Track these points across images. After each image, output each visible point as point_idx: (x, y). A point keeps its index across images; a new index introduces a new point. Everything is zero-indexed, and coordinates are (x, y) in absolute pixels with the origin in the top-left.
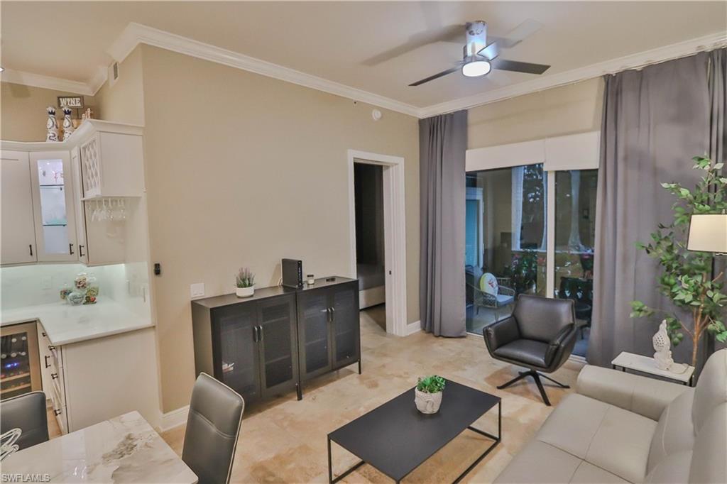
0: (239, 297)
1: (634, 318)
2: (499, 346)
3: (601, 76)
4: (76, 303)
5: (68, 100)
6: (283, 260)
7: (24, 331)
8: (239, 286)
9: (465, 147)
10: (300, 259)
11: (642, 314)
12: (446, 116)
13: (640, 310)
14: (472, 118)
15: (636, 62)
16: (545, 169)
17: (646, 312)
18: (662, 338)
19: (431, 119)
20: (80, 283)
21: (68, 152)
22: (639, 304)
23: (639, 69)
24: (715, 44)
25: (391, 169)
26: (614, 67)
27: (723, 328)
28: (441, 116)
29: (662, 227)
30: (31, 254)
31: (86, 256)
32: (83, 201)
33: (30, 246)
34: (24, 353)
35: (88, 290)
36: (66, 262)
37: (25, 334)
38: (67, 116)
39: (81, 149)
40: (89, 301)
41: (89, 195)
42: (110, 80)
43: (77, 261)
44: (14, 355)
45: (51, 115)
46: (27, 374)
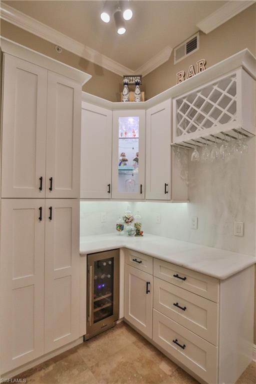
4: (129, 235)
5: (131, 78)
7: (112, 257)
20: (129, 219)
21: (144, 110)
30: (109, 192)
31: (169, 193)
32: (172, 146)
33: (109, 185)
34: (109, 276)
35: (135, 225)
36: (132, 199)
37: (112, 259)
38: (137, 86)
39: (174, 101)
40: (139, 233)
41: (179, 140)
42: (175, 58)
43: (144, 200)
44: (103, 276)
45: (126, 86)
46: (110, 295)
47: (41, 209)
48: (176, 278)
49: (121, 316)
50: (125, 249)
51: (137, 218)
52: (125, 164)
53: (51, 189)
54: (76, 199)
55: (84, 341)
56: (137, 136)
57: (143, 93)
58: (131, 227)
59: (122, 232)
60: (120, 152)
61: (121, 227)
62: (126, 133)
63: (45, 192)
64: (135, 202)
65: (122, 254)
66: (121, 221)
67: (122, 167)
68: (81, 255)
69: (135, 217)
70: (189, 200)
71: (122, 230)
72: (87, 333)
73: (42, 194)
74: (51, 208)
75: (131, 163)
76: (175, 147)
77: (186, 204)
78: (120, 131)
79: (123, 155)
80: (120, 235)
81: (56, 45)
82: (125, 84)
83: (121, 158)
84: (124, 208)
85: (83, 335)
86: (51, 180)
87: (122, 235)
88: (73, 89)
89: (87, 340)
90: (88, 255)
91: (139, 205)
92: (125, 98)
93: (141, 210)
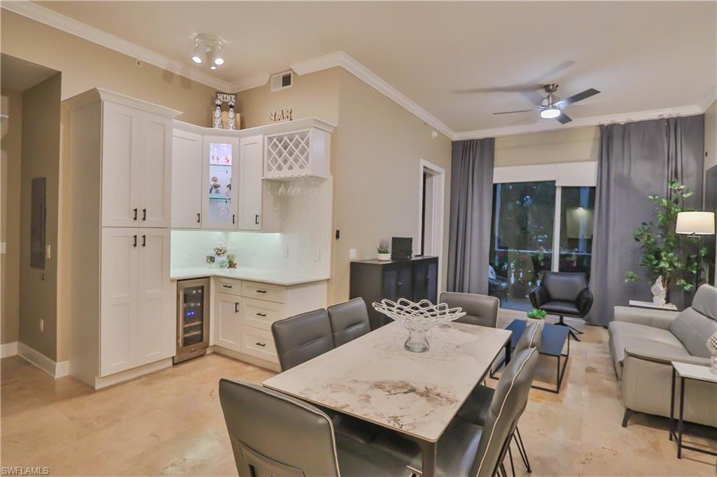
0: (379, 261)
1: (628, 282)
2: (542, 304)
3: (597, 126)
4: (222, 267)
5: (225, 96)
6: (393, 238)
7: (201, 285)
8: (380, 252)
9: (492, 165)
10: (411, 237)
11: (633, 280)
12: (477, 140)
13: (632, 278)
14: (497, 145)
15: (621, 119)
16: (557, 184)
17: (635, 278)
18: (659, 287)
19: (465, 142)
20: (221, 251)
21: (238, 139)
22: (631, 273)
23: (623, 123)
24: (670, 115)
25: (434, 177)
26: (606, 120)
27: (685, 284)
28: (474, 140)
29: (644, 224)
30: (199, 221)
31: (260, 223)
32: (263, 180)
33: (199, 215)
34: (199, 304)
35: (228, 256)
36: (225, 230)
37: (202, 288)
38: (231, 109)
39: (266, 138)
40: (232, 265)
41: (269, 176)
42: (272, 86)
43: (237, 230)
44: (192, 305)
45: (218, 107)
46: (199, 323)
47: (135, 237)
48: (259, 293)
49: (211, 344)
50: (216, 277)
51: (230, 250)
52: (217, 192)
53: (144, 219)
54: (167, 228)
55: (173, 364)
56: (230, 164)
57: (238, 115)
58: (224, 258)
59: (213, 265)
60: (211, 176)
61: (212, 259)
62: (218, 159)
63: (139, 221)
64: (229, 233)
65: (212, 281)
66: (212, 253)
67: (214, 195)
68: (172, 280)
69: (227, 248)
70: (281, 230)
71: (213, 261)
72: (177, 355)
73: (136, 224)
74: (144, 237)
75: (223, 189)
76: (266, 181)
77: (278, 234)
78: (211, 154)
79: (215, 180)
80: (211, 267)
81: (136, 59)
82: (218, 105)
83: (212, 183)
84: (216, 238)
85: (172, 356)
86: (144, 211)
87: (213, 268)
88: (164, 125)
89: (176, 364)
90: (178, 281)
91: (234, 236)
92: (217, 122)
93: (235, 240)
